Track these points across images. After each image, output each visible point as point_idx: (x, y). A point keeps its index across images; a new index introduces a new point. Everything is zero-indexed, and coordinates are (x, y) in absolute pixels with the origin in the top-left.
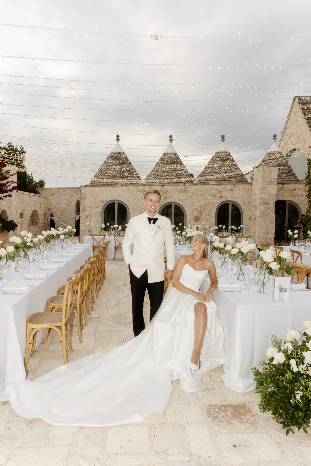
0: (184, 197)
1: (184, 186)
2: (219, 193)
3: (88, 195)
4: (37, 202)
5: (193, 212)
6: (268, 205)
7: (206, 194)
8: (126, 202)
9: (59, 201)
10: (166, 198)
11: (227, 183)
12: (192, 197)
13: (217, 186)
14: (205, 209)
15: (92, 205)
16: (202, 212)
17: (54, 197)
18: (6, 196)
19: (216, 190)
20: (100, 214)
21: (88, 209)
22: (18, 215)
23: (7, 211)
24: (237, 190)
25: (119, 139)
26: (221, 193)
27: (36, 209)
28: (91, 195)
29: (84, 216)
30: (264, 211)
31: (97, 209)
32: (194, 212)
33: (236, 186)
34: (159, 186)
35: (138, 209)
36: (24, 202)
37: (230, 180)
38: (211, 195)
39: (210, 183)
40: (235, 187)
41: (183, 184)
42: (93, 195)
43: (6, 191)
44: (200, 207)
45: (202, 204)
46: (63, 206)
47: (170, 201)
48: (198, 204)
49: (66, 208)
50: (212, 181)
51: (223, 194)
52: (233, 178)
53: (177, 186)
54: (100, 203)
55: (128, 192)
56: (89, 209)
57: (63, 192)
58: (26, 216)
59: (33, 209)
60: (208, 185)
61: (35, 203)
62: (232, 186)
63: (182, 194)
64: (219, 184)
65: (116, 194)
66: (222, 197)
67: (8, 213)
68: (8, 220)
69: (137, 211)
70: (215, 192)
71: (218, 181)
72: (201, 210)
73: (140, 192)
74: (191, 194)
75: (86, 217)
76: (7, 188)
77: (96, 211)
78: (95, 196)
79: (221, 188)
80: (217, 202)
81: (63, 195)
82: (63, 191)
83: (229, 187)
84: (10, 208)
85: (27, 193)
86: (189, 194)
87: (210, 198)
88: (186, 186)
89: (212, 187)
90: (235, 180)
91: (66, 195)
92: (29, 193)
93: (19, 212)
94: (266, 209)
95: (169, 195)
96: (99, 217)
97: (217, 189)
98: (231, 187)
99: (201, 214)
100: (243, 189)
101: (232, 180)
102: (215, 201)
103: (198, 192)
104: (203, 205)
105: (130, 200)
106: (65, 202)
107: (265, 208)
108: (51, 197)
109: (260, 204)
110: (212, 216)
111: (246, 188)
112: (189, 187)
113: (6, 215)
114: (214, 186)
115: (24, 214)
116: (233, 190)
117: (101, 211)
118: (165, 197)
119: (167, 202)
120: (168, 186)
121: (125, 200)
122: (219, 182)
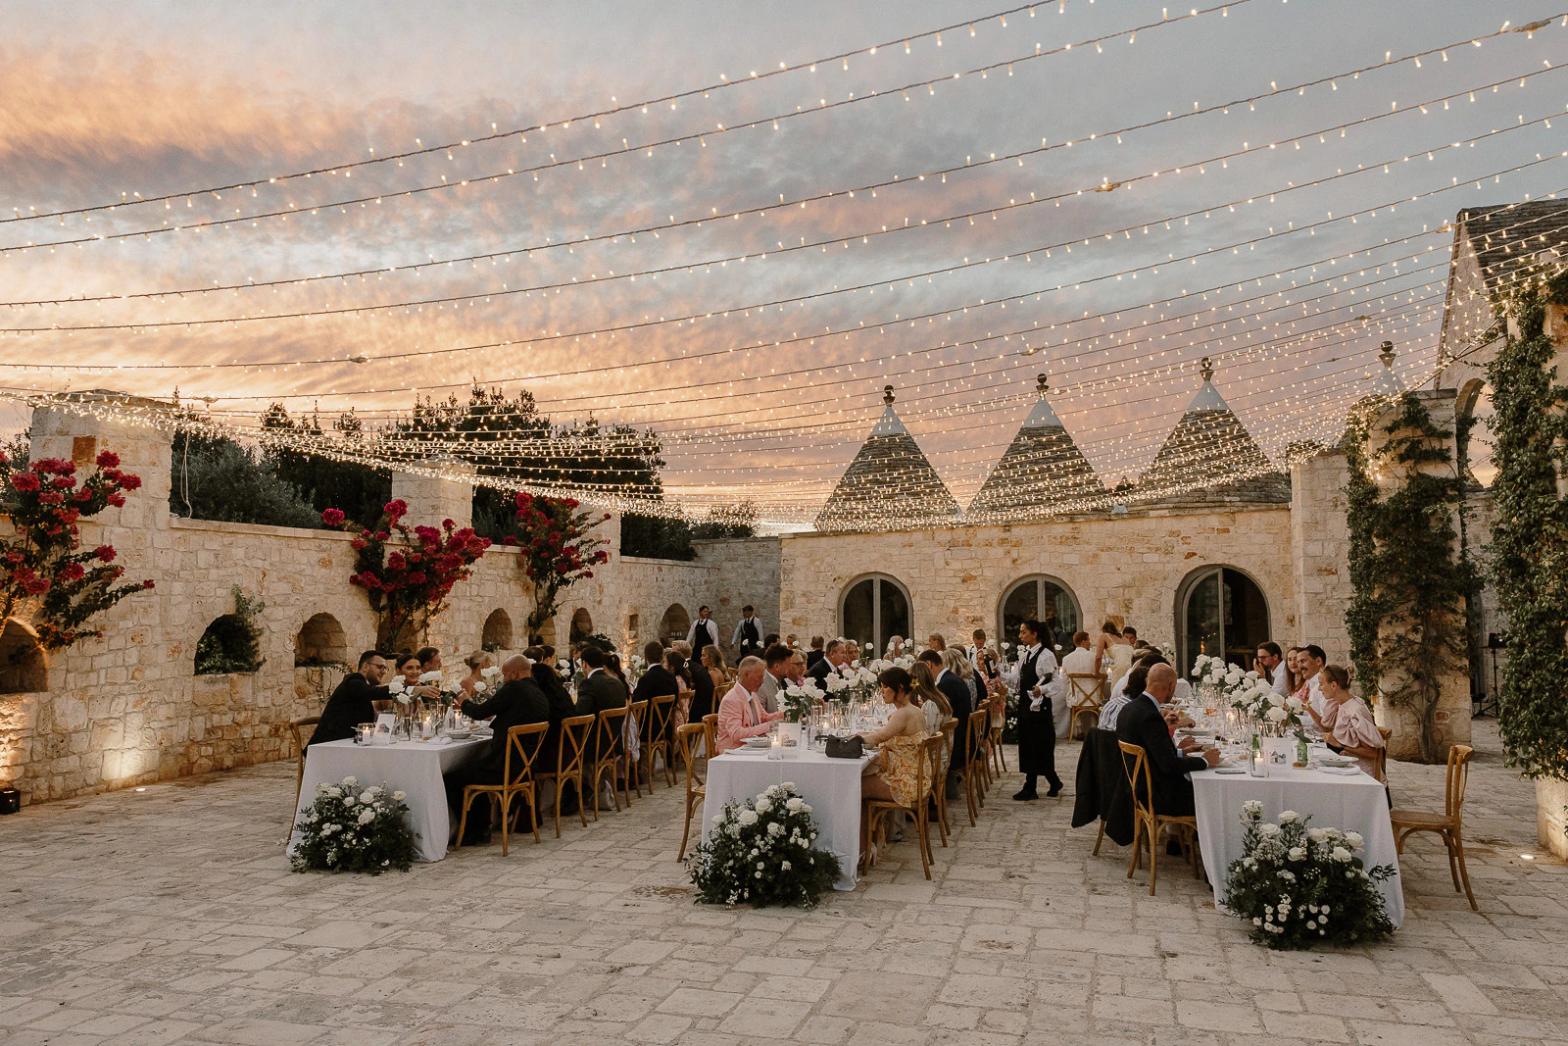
0: (1072, 558)
1: (1071, 525)
2: (1181, 542)
3: (800, 562)
4: (683, 581)
5: (1102, 602)
6: (1335, 577)
7: (1140, 548)
8: (903, 580)
9: (748, 577)
10: (1019, 562)
11: (1206, 511)
12: (1095, 556)
13: (1174, 521)
14: (1139, 594)
15: (812, 588)
16: (1130, 601)
17: (736, 564)
18: (580, 576)
19: (1172, 533)
20: (831, 613)
21: (798, 601)
22: (624, 619)
23: (589, 610)
24: (1242, 530)
25: (892, 399)
26: (1188, 540)
27: (679, 600)
28: (808, 560)
29: (789, 620)
30: (1324, 596)
31: (823, 599)
32: (1104, 603)
33: (1239, 517)
34: (997, 530)
35: (937, 597)
36: (639, 586)
37: (1220, 498)
38: (1157, 549)
39: (1152, 513)
40: (1234, 521)
41: (1065, 519)
42: (812, 561)
43: (578, 566)
44: (1124, 587)
45: (1128, 578)
46: (761, 589)
47: (1028, 572)
48: (1117, 579)
49: (766, 596)
50: (1164, 505)
51: (1198, 544)
52: (1232, 493)
53: (1048, 526)
54: (831, 584)
55: (908, 549)
56: (804, 599)
57: (760, 551)
58: (646, 623)
59: (669, 604)
60: (1146, 520)
61: (677, 585)
62: (1225, 519)
63: (1063, 549)
64: (1181, 513)
65: (875, 556)
66: (1194, 554)
67: (592, 616)
68: (594, 633)
69: (934, 602)
70: (1168, 538)
71: (1182, 505)
72: (1127, 597)
73: (941, 549)
74: (1092, 549)
75: (794, 621)
76: (578, 557)
77: (820, 606)
78: (818, 563)
79: (1188, 524)
80: (1178, 568)
81: (760, 558)
82: (760, 547)
83: (1214, 521)
84: (600, 602)
85: (650, 560)
86: (1087, 547)
87: (1154, 557)
88: (1077, 525)
89: (1160, 525)
90: (1238, 499)
91: (766, 558)
92: (657, 561)
93: (626, 612)
94: (1329, 588)
95: (1025, 554)
96: (830, 622)
97: (1174, 529)
98: (1221, 522)
99: (1128, 607)
100: (1263, 527)
101: (1227, 499)
102: (1169, 567)
103: (1114, 540)
104: (1134, 579)
105: (915, 573)
106: (764, 577)
107: (1326, 585)
108: (728, 565)
109: (1308, 575)
110: (1162, 613)
111: (1271, 524)
112: (1085, 527)
113: (589, 621)
114: (1165, 520)
115: (640, 618)
116: (1227, 531)
117: (834, 606)
118: (1014, 561)
119: (1022, 575)
120: (1024, 528)
121: (899, 573)
122: (1181, 507)
